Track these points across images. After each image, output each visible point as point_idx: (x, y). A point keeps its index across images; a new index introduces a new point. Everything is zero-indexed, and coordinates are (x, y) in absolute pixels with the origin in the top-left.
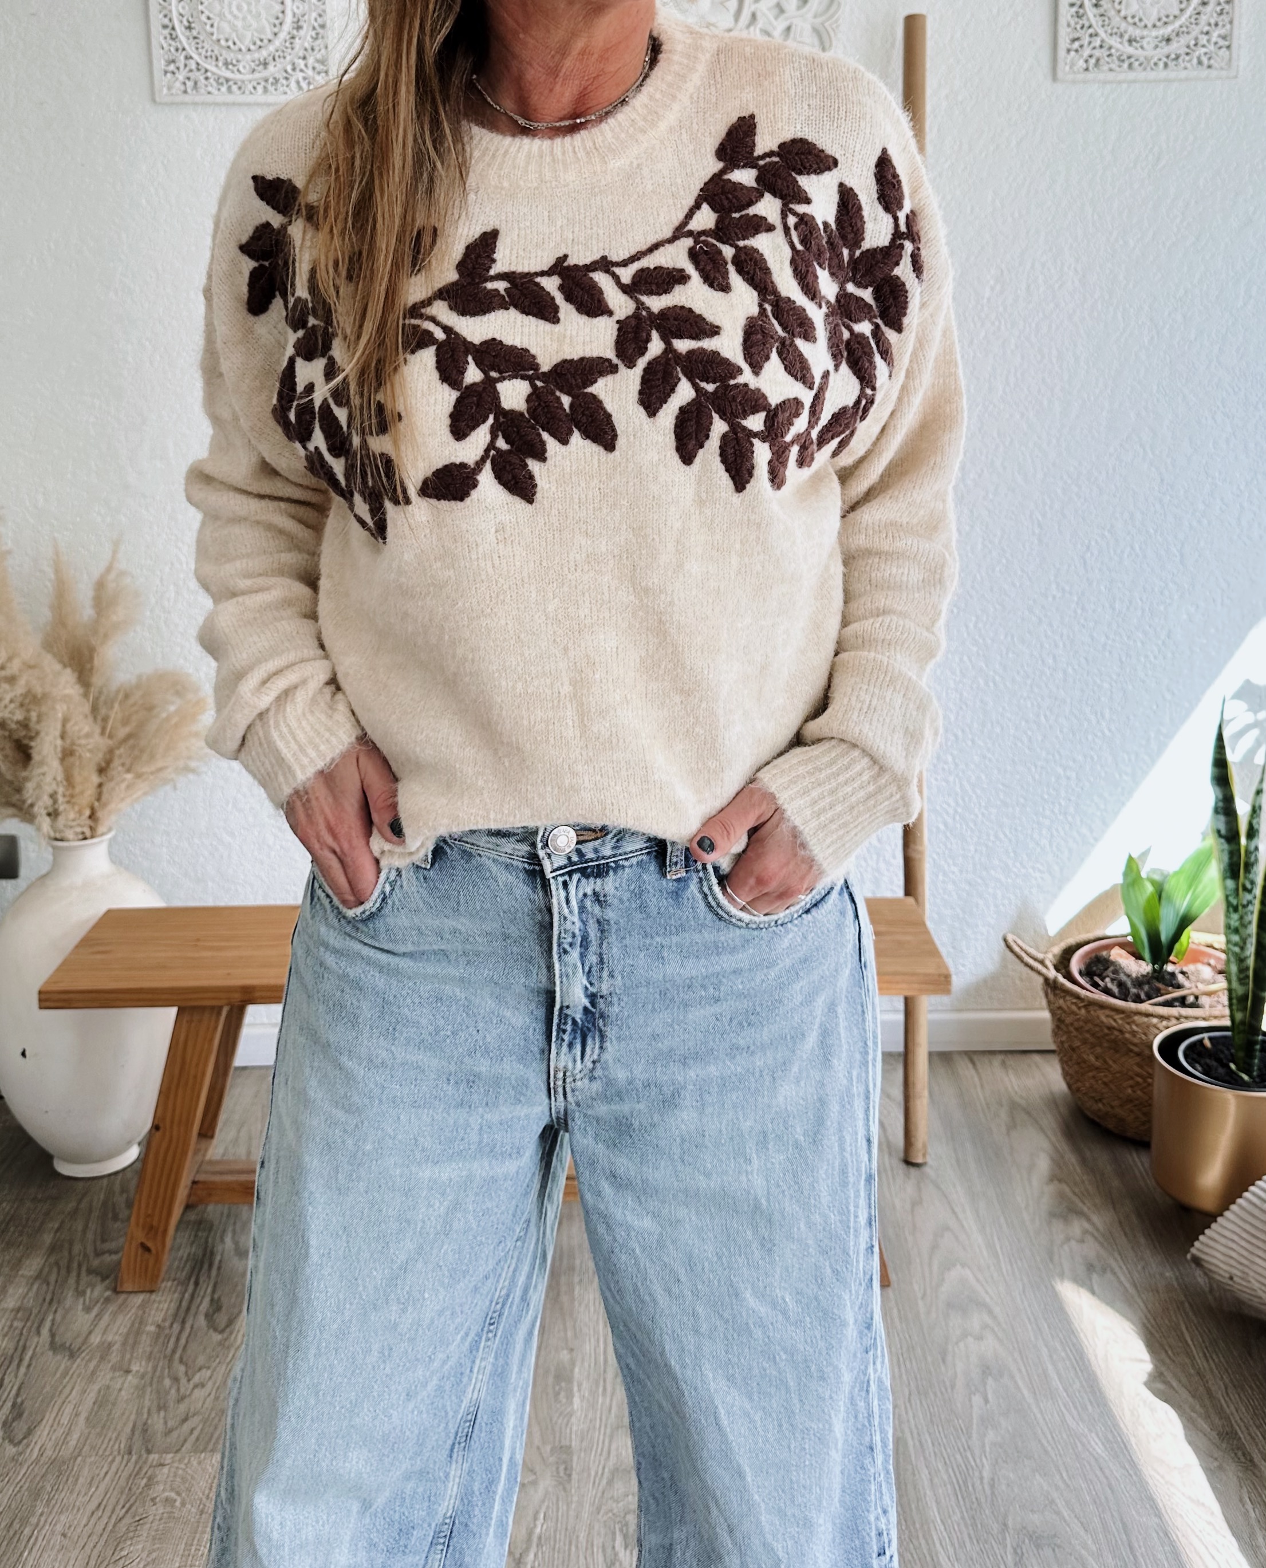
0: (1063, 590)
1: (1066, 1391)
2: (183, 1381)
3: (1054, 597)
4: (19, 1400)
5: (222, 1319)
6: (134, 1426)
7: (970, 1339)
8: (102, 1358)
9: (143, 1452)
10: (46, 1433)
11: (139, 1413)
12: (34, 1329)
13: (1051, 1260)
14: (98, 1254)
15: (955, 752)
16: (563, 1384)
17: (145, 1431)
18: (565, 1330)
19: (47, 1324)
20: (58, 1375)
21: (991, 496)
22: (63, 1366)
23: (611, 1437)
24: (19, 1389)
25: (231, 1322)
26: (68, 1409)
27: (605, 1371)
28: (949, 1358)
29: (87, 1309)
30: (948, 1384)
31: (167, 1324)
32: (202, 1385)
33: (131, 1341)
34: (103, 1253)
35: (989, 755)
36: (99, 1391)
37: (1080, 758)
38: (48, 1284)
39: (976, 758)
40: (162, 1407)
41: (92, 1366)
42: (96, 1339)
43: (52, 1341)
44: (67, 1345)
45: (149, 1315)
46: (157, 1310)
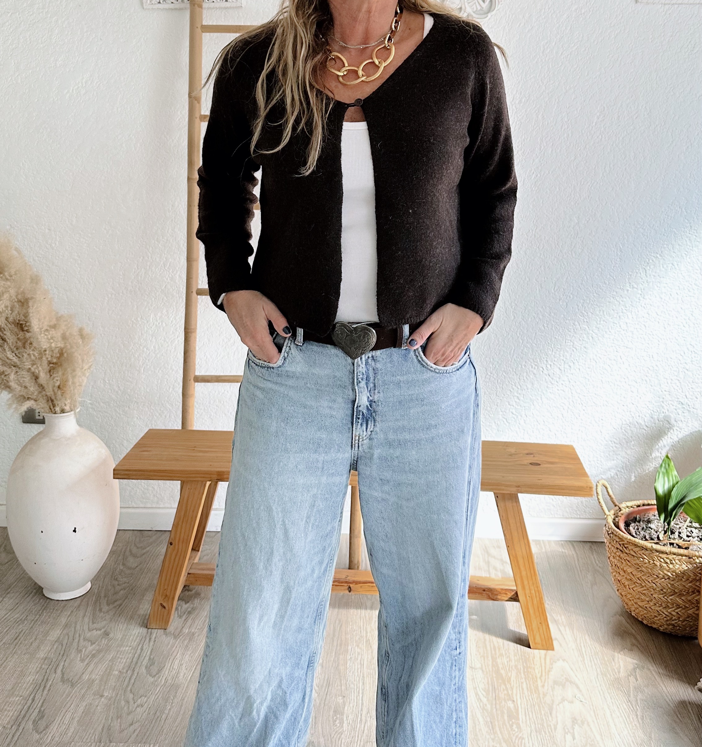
0: (633, 288)
2: (132, 702)
3: (628, 290)
4: (42, 709)
5: (154, 670)
6: (103, 727)
7: (566, 702)
8: (89, 688)
9: (107, 742)
10: (56, 727)
11: (106, 719)
12: (53, 670)
13: (613, 660)
14: (89, 630)
17: (109, 729)
19: (61, 667)
20: (64, 696)
21: (594, 234)
22: (66, 692)
24: (43, 703)
25: (159, 671)
26: (68, 716)
28: (554, 712)
29: (82, 660)
30: (553, 727)
31: (125, 671)
32: (142, 706)
33: (104, 679)
36: (86, 705)
38: (62, 645)
39: (581, 379)
40: (119, 717)
41: (83, 692)
42: (86, 677)
43: (63, 677)
44: (70, 679)
45: (115, 665)
46: (120, 662)
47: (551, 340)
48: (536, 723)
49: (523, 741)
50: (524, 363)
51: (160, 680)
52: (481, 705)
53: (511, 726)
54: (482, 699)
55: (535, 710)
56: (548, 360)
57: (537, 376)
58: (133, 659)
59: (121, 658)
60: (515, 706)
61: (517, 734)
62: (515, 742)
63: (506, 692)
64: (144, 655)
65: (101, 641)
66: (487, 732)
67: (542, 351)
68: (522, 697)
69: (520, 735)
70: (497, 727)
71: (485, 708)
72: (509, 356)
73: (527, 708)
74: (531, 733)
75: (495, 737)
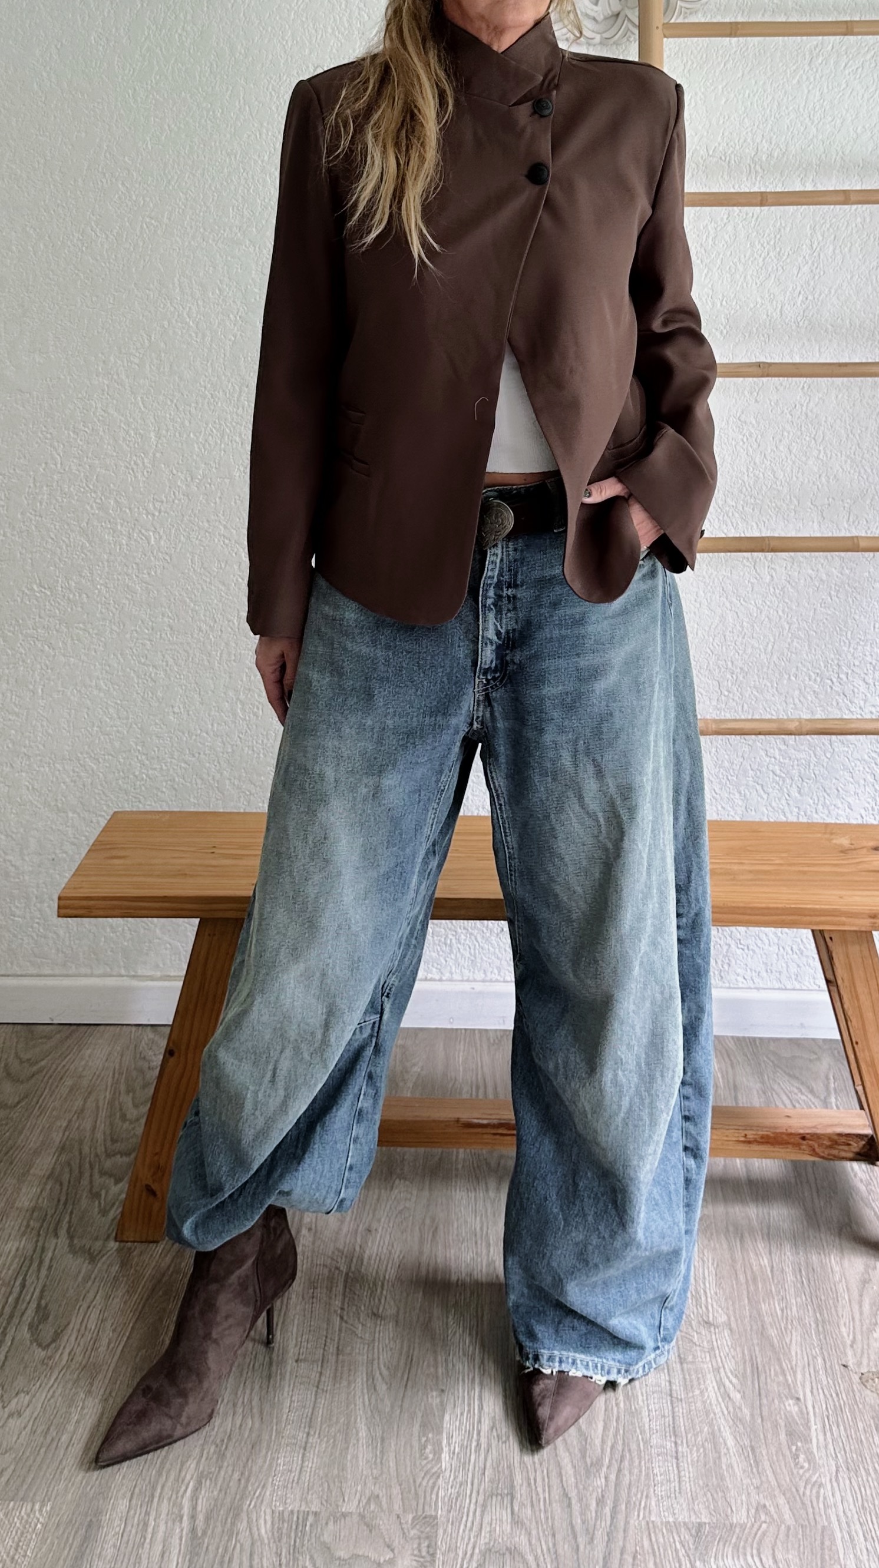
5: (47, 1331)
16: (430, 1435)
18: (437, 1368)
23: (484, 1506)
25: (58, 1333)
27: (480, 1421)
32: (20, 1415)
48: (847, 1449)
49: (822, 1491)
50: (794, 670)
51: (59, 1354)
52: (732, 1410)
53: (796, 1457)
54: (732, 1395)
55: (843, 1421)
56: (842, 663)
57: (822, 697)
60: (801, 1411)
61: (807, 1475)
62: (804, 1494)
63: (781, 1378)
64: (28, 1298)
66: (744, 1471)
67: (830, 646)
68: (815, 1391)
69: (814, 1479)
70: (766, 1458)
71: (739, 1415)
72: (763, 656)
73: (825, 1413)
74: (837, 1471)
75: (761, 1484)
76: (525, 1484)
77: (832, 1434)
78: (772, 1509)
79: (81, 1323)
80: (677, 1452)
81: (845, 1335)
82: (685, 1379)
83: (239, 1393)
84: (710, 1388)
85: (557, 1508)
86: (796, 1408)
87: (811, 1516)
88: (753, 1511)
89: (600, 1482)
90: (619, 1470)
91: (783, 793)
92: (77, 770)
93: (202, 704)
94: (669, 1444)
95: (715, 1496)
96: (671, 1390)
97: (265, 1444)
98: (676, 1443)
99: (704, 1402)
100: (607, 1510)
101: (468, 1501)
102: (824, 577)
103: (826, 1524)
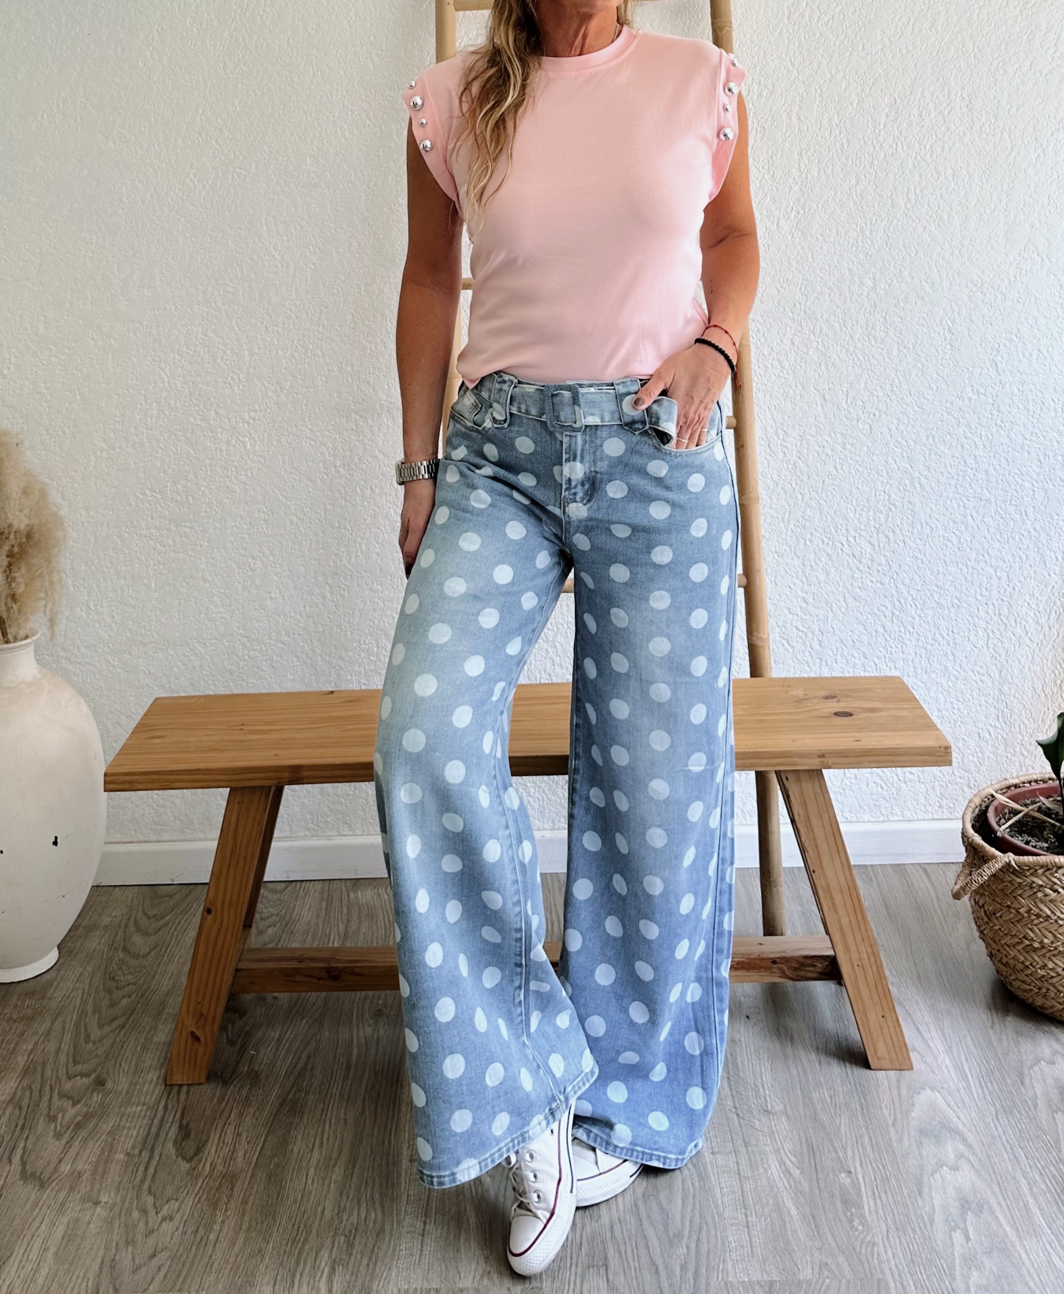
1: (1050, 1229)
2: (152, 1212)
5: (191, 1145)
6: (102, 1264)
8: (72, 1188)
10: (15, 1268)
11: (107, 1249)
14: (69, 1077)
15: (887, 554)
19: (19, 1150)
20: (27, 1208)
22: (32, 1199)
25: (199, 1150)
26: (37, 1245)
28: (926, 1190)
29: (58, 1136)
30: (926, 1218)
31: (136, 1152)
32: (171, 1218)
33: (100, 1170)
34: (76, 1076)
35: (919, 556)
36: (69, 1223)
37: (1009, 557)
38: (21, 1109)
39: (908, 559)
40: (130, 1242)
41: (61, 1198)
42: (65, 1168)
43: (23, 1171)
44: (38, 1174)
45: (119, 1142)
46: (127, 1135)
47: (851, 491)
48: (895, 1212)
49: (876, 1249)
50: (809, 536)
51: (202, 1165)
52: (793, 1184)
53: (851, 1221)
54: (792, 1171)
55: (890, 1188)
56: (849, 528)
57: (834, 558)
58: (150, 1129)
59: (129, 1128)
60: (853, 1182)
61: (862, 1236)
62: (860, 1252)
63: (834, 1155)
64: (171, 1120)
65: (91, 1098)
66: (807, 1235)
67: (838, 513)
68: (864, 1164)
69: (868, 1239)
70: (825, 1223)
71: (799, 1188)
72: (781, 524)
73: (874, 1183)
74: (888, 1232)
75: (823, 1245)
76: (617, 1255)
77: (881, 1200)
78: (834, 1267)
79: (219, 1139)
80: (747, 1222)
81: (887, 1115)
82: (750, 1160)
83: (363, 1190)
84: (773, 1166)
85: (647, 1276)
86: (849, 1180)
87: (867, 1270)
88: (817, 1269)
89: (682, 1251)
90: (698, 1240)
91: (806, 645)
92: (187, 654)
93: (295, 588)
94: (740, 1215)
95: (783, 1257)
96: (739, 1170)
97: (387, 1233)
98: (746, 1215)
99: (768, 1179)
100: (690, 1274)
101: (568, 1273)
102: (830, 453)
103: (881, 1277)
